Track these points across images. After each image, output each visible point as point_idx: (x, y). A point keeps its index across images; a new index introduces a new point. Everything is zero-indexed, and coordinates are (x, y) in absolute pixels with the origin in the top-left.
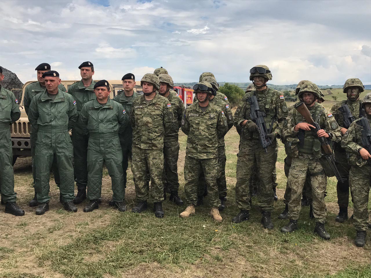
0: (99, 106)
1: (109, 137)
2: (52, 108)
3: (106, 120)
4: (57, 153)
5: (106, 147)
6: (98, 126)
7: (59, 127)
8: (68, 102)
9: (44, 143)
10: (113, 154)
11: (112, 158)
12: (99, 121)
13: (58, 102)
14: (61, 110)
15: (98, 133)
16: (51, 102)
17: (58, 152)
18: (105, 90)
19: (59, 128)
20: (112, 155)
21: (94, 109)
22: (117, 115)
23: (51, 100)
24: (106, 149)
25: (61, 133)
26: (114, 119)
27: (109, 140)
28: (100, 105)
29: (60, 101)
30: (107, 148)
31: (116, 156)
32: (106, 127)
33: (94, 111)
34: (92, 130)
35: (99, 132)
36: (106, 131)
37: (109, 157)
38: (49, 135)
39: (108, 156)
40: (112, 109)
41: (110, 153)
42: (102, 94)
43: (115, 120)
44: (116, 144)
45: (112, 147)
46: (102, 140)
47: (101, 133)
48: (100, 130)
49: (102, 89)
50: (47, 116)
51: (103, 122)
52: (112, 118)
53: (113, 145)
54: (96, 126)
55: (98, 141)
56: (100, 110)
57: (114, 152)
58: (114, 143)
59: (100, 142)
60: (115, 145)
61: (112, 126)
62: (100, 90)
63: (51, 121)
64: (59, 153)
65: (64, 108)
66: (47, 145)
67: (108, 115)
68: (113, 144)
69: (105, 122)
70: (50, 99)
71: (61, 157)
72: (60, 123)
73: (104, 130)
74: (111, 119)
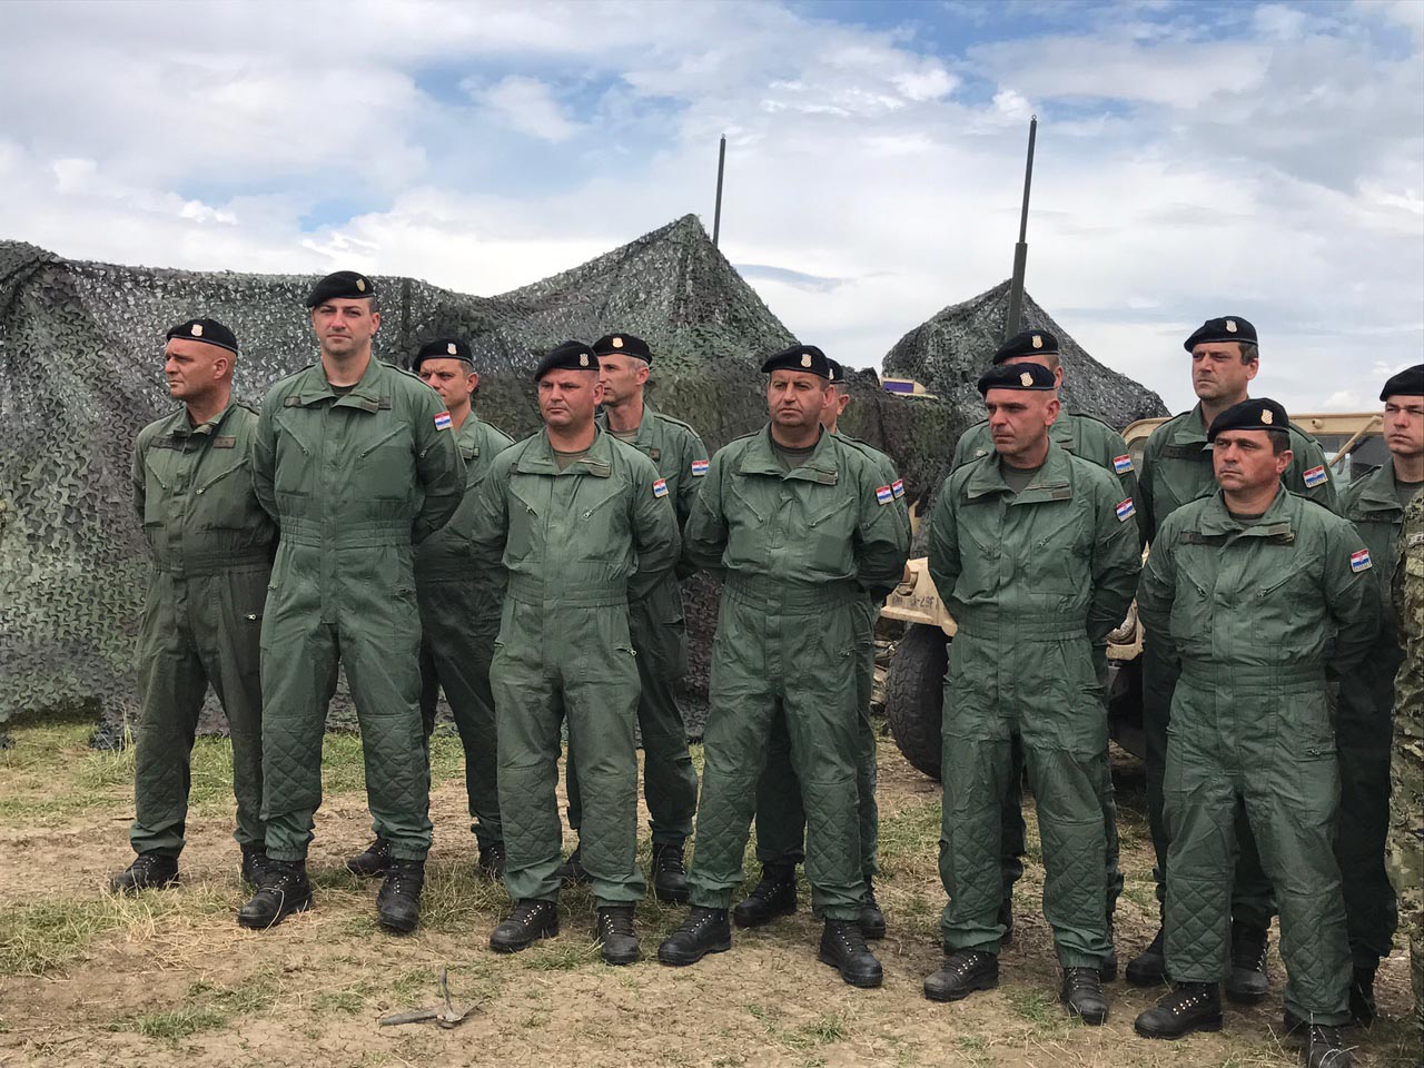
0: (1226, 523)
1: (1263, 684)
2: (1009, 528)
3: (1251, 597)
4: (1026, 732)
5: (1250, 733)
6: (1208, 624)
7: (1032, 616)
8: (1088, 504)
9: (970, 683)
10: (1284, 775)
11: (1278, 795)
12: (1218, 597)
13: (1040, 505)
14: (1048, 540)
15: (1209, 659)
16: (1007, 501)
17: (1026, 729)
18: (1256, 446)
19: (1031, 621)
20: (1279, 779)
21: (1198, 540)
22: (1316, 575)
23: (1007, 493)
24: (1250, 744)
25: (1043, 645)
26: (1299, 595)
27: (1265, 700)
28: (1230, 520)
29: (1048, 497)
30: (1253, 739)
31: (1300, 788)
32: (1246, 629)
33: (1201, 548)
34: (1184, 641)
35: (1211, 655)
36: (1250, 654)
37: (1261, 787)
38: (988, 647)
39: (1256, 780)
40: (1292, 543)
41: (1265, 764)
42: (1239, 466)
43: (1302, 599)
44: (1303, 725)
45: (1278, 739)
46: (1225, 697)
47: (1222, 662)
48: (1217, 645)
49: (1242, 444)
50: (985, 563)
51: (1239, 608)
52: (1284, 589)
53: (1281, 728)
54: (1200, 622)
55: (1210, 700)
56: (1226, 544)
57: (1284, 760)
58: (1291, 718)
59: (1214, 705)
60: (1293, 729)
61: (1280, 628)
62: (1234, 446)
63: (998, 587)
64: (1032, 733)
65: (1062, 529)
66: (980, 692)
67: (1261, 574)
68: (1286, 723)
69: (1244, 605)
70: (1006, 487)
71: (1039, 752)
72: (1037, 597)
73: (1240, 648)
74: (1279, 593)
